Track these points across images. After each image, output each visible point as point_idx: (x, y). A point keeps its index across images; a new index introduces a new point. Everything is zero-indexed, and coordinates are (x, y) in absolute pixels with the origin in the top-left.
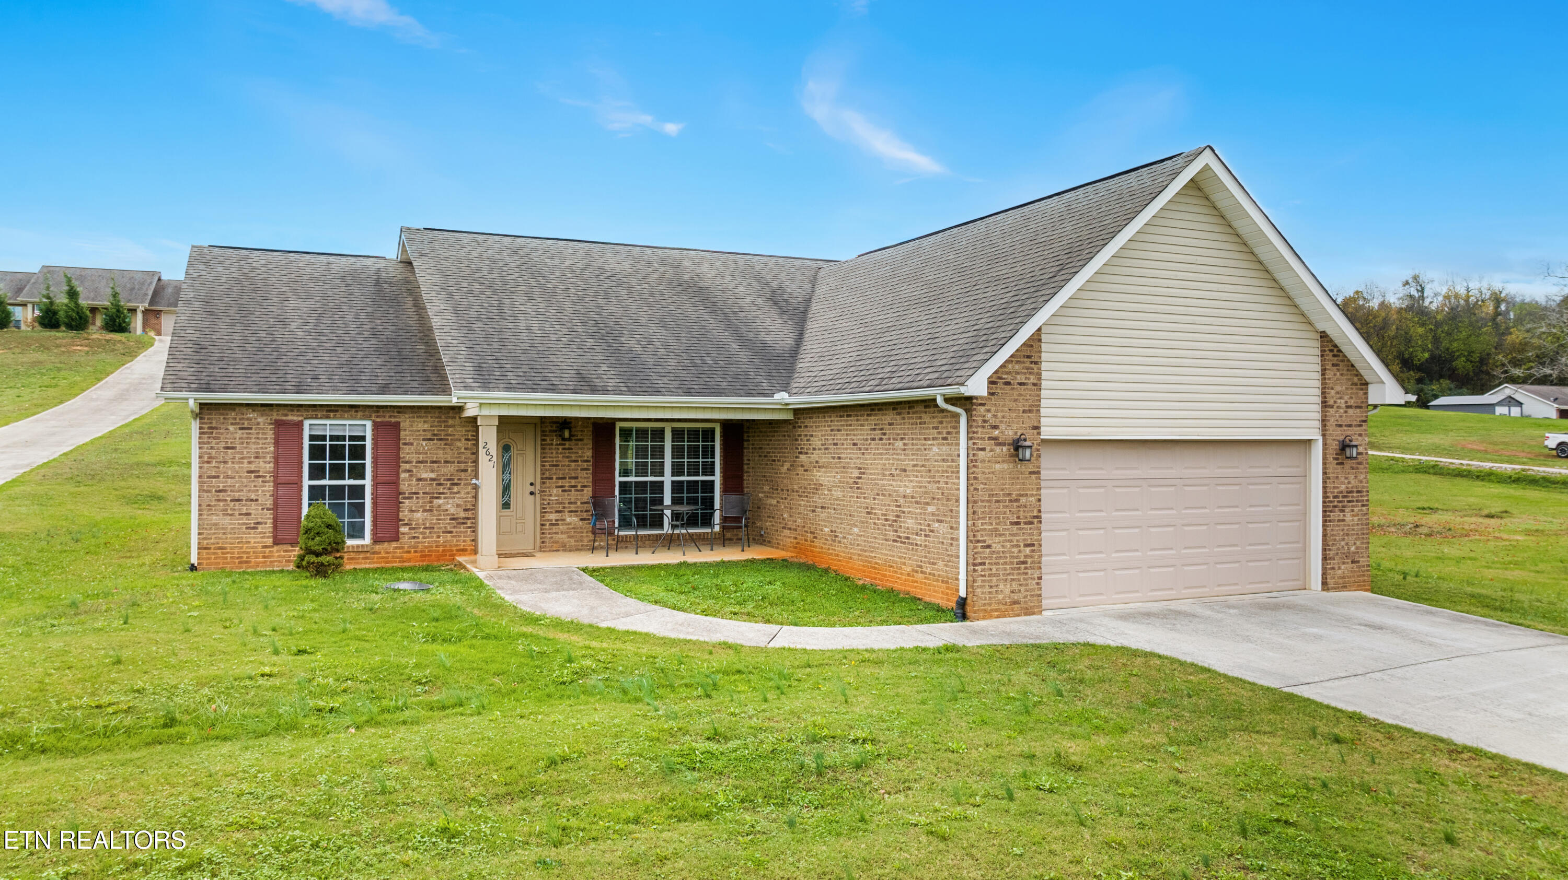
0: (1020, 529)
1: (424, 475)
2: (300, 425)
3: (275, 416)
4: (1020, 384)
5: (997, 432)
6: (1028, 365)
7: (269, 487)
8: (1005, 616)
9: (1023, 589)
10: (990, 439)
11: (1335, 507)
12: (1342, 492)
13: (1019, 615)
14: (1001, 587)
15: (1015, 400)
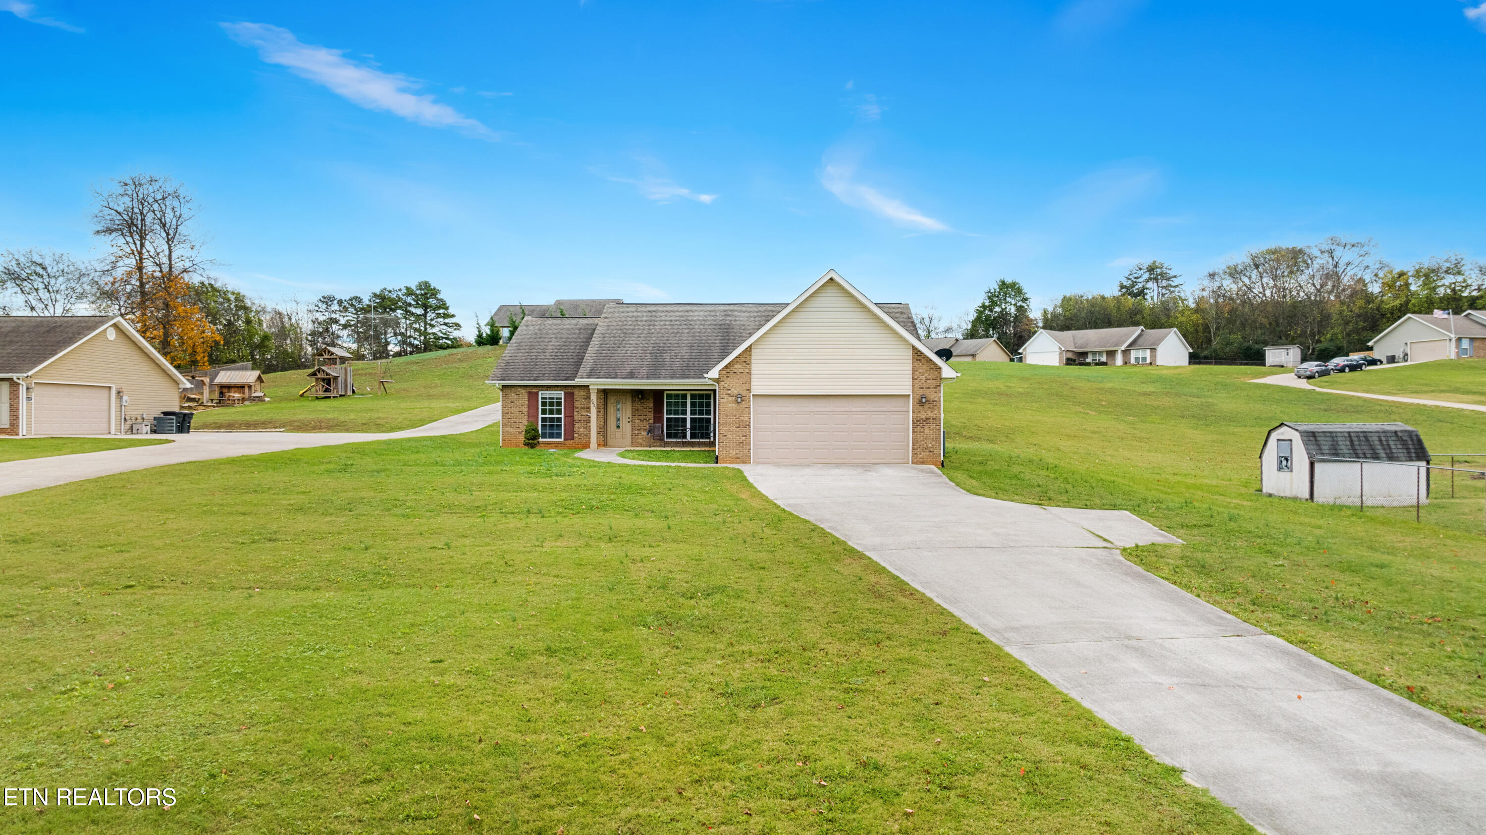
0: (738, 430)
1: (584, 414)
2: (537, 394)
3: (529, 390)
4: (741, 372)
5: (729, 392)
6: (744, 365)
7: (526, 417)
9: (741, 453)
10: (724, 391)
11: (918, 425)
12: (923, 419)
14: (731, 451)
15: (738, 379)
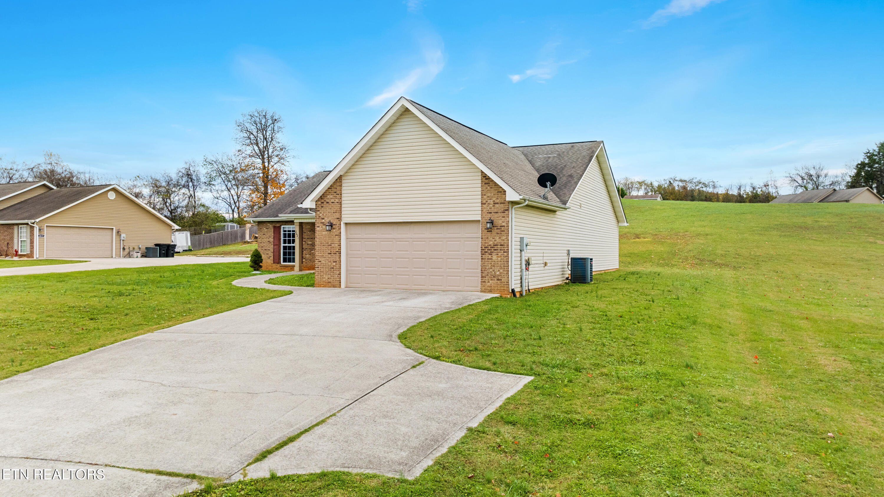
0: (332, 256)
2: (280, 227)
3: (274, 225)
4: (333, 203)
6: (335, 195)
7: (273, 246)
8: (325, 287)
9: (332, 278)
10: (321, 223)
11: (486, 252)
12: (490, 245)
13: (331, 287)
14: (324, 276)
15: (331, 209)
